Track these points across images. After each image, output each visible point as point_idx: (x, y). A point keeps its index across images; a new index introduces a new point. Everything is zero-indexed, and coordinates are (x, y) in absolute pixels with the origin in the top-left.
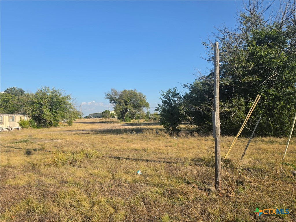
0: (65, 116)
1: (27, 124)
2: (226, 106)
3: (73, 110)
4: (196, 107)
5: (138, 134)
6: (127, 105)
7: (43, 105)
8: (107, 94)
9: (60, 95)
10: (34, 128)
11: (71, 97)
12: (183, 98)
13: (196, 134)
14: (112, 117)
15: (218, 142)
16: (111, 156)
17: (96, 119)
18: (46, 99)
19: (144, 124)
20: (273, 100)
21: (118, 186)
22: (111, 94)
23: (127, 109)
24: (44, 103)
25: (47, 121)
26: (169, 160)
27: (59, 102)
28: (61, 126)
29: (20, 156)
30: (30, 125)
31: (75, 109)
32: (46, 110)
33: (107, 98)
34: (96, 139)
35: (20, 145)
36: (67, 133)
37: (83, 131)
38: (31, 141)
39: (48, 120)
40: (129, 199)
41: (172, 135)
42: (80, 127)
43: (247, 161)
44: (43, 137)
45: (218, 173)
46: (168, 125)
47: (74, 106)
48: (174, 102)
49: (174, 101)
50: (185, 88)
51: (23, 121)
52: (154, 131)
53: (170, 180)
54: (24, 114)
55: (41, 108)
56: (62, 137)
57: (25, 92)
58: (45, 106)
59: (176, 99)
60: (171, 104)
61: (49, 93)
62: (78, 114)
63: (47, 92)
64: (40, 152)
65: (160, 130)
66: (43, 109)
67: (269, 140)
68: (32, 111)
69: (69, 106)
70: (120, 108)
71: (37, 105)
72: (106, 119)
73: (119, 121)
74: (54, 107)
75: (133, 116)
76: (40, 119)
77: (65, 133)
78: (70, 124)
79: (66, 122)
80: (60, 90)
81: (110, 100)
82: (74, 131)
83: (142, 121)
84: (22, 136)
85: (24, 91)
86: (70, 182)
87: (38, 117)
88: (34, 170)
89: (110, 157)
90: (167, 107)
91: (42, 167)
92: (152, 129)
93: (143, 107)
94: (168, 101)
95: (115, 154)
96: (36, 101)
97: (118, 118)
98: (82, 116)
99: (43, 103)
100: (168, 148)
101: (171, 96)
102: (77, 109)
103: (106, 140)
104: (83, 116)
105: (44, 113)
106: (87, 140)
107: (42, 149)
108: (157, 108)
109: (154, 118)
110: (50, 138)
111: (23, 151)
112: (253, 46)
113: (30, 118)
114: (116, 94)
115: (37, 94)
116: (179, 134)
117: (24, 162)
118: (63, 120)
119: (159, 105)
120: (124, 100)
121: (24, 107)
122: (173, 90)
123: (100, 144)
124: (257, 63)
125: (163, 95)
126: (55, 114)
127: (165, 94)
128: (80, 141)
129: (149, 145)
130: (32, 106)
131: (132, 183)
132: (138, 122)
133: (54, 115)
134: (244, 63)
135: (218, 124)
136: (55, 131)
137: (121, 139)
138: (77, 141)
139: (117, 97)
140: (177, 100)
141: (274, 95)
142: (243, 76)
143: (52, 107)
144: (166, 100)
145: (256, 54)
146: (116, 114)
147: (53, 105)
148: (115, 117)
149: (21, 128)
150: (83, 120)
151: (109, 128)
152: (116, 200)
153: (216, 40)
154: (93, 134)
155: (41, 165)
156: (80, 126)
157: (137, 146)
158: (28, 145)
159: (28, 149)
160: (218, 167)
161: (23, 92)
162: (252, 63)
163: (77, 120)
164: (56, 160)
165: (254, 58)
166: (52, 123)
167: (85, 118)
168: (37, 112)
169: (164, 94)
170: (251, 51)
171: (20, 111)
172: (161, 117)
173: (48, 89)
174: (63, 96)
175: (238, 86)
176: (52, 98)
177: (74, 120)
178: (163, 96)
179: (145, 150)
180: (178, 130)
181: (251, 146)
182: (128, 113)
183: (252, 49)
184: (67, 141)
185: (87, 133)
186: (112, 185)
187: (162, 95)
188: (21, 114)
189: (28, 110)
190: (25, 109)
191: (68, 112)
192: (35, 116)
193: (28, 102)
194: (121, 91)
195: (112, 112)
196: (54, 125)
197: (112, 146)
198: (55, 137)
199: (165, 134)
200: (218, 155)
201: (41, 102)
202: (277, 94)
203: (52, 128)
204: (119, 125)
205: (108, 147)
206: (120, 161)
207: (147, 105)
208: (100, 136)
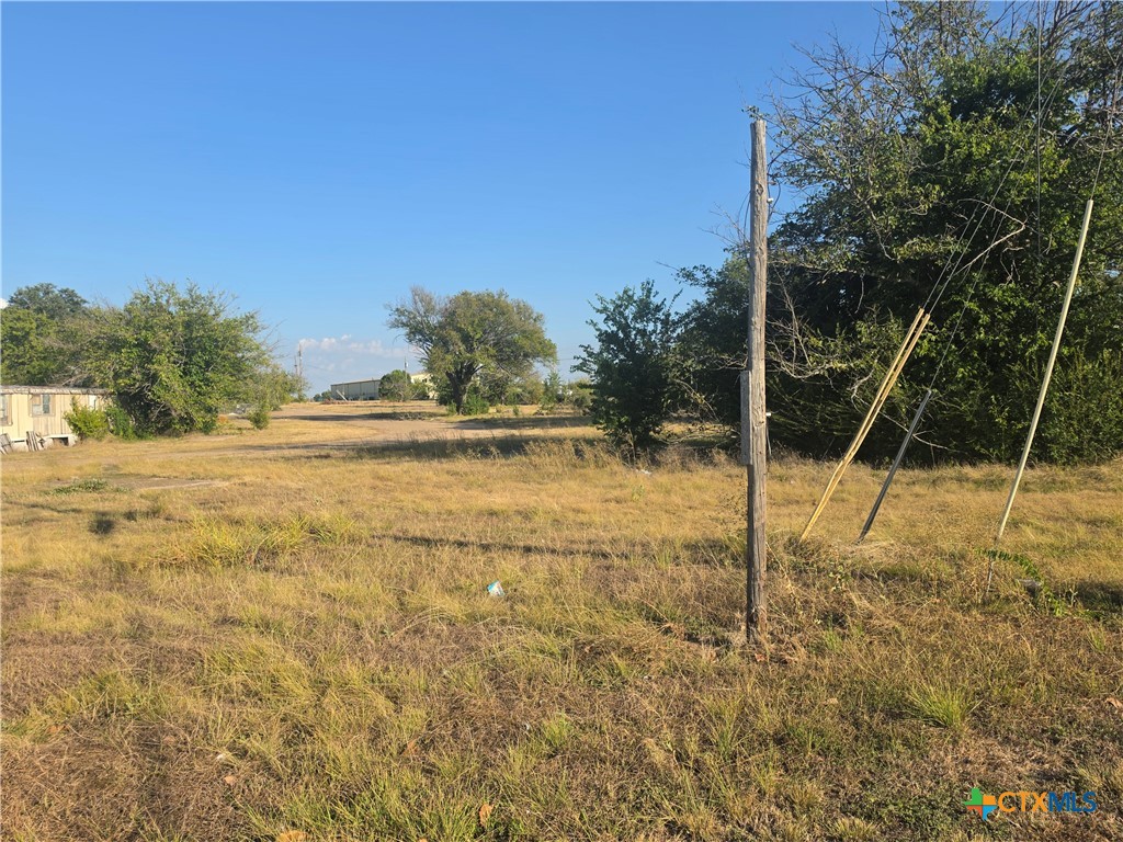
0: (239, 393)
1: (97, 422)
2: (834, 352)
3: (270, 371)
4: (725, 357)
5: (507, 459)
6: (471, 350)
7: (155, 350)
8: (397, 310)
9: (217, 314)
10: (126, 437)
11: (260, 320)
12: (680, 321)
13: (721, 457)
14: (419, 394)
15: (757, 477)
16: (401, 534)
17: (359, 403)
18: (167, 327)
19: (536, 422)
20: (1010, 326)
21: (416, 631)
22: (411, 309)
23: (471, 365)
24: (160, 344)
25: (173, 413)
26: (607, 548)
27: (216, 340)
28: (228, 431)
29: (76, 537)
30: (112, 427)
31: (275, 366)
32: (167, 371)
33: (396, 325)
34: (352, 476)
35: (75, 500)
36: (249, 456)
37: (307, 447)
38: (115, 486)
39: (178, 406)
40: (445, 673)
41: (632, 460)
42: (297, 434)
43: (878, 549)
44: (157, 471)
45: (756, 583)
46: (621, 425)
47: (272, 354)
48: (643, 338)
49: (643, 333)
50: (686, 285)
51: (84, 412)
52: (569, 446)
53: (593, 612)
54: (86, 385)
55: (149, 361)
56: (228, 471)
57: (85, 302)
58: (162, 357)
59: (651, 327)
60: (633, 345)
61: (175, 304)
62: (288, 387)
63: (168, 301)
64: (149, 523)
65: (590, 442)
66: (155, 366)
67: (988, 475)
68: (117, 376)
69: (254, 354)
70: (448, 363)
71: (134, 350)
72: (397, 404)
73: (444, 409)
74: (195, 359)
75: (497, 392)
76: (148, 406)
77: (241, 454)
78: (258, 421)
79: (245, 415)
80: (217, 295)
81: (407, 330)
82: (273, 448)
83: (528, 410)
84: (80, 468)
85: (83, 298)
86: (249, 619)
87: (140, 395)
88: (125, 582)
89: (397, 539)
90: (617, 357)
91: (155, 573)
92: (559, 440)
93: (534, 357)
94: (621, 335)
95: (416, 529)
96: (127, 334)
97: (442, 401)
98: (303, 392)
99: (155, 346)
100: (610, 508)
101: (631, 317)
102: (286, 366)
103: (391, 480)
104: (310, 394)
105: (161, 383)
106: (318, 481)
107: (154, 513)
108: (581, 361)
109: (577, 400)
110: (183, 472)
111: (85, 520)
112: (941, 119)
113: (110, 400)
114: (429, 310)
115: (129, 311)
116: (657, 457)
117: (87, 556)
118: (234, 409)
119: (586, 348)
120: (459, 330)
121: (83, 359)
122: (638, 294)
123: (367, 495)
124: (953, 185)
125: (601, 312)
126: (200, 386)
127: (611, 307)
128: (293, 485)
129: (546, 498)
130: (113, 355)
131: (465, 622)
132: (516, 414)
133: (200, 388)
134: (904, 188)
135: (758, 415)
136: (203, 451)
137: (445, 478)
138: (284, 484)
139: (434, 320)
140: (654, 331)
141: (1015, 308)
142: (900, 236)
143: (191, 360)
144: (615, 329)
145: (951, 152)
146: (431, 384)
147: (194, 353)
148: (431, 394)
149: (76, 438)
150: (308, 409)
151: (405, 438)
152: (403, 675)
153: (803, 97)
154: (343, 458)
155: (148, 568)
156: (296, 430)
157: (498, 500)
158: (103, 500)
159: (104, 514)
160: (757, 564)
161: (77, 303)
162: (934, 189)
163: (288, 409)
164: (204, 549)
165: (944, 167)
166: (192, 420)
167: (317, 398)
168: (134, 379)
169: (605, 309)
170: (934, 140)
171: (71, 377)
172: (594, 393)
173: (170, 290)
174: (231, 317)
175: (882, 274)
176: (188, 325)
177: (276, 409)
178: (604, 316)
179: (526, 515)
180: (655, 441)
181: (917, 495)
182: (476, 380)
183: (937, 130)
184: (245, 484)
185: (322, 453)
186: (394, 629)
187: (598, 311)
188: (75, 386)
189: (98, 369)
190: (89, 366)
191: (251, 377)
192: (127, 394)
193: (101, 342)
194: (448, 297)
195: (419, 376)
196: (201, 425)
197: (408, 500)
198: (202, 470)
199: (605, 457)
200: (756, 525)
201: (146, 340)
202: (1028, 304)
203: (193, 439)
204: (444, 425)
205: (393, 504)
206: (433, 551)
207: (546, 351)
208: (369, 466)
